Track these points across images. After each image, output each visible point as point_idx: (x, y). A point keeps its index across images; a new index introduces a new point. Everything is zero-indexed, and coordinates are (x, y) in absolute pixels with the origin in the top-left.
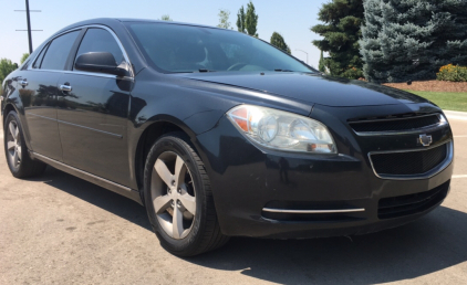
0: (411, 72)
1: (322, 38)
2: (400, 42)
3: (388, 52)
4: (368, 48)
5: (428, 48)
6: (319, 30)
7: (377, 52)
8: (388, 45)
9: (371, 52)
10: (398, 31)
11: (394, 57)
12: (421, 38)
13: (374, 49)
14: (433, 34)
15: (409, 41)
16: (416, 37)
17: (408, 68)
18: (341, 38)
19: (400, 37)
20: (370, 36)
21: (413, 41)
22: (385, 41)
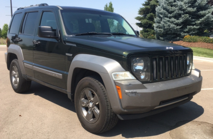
0: (174, 38)
1: (140, 22)
2: (169, 26)
3: (165, 29)
4: (157, 27)
5: (180, 28)
6: (138, 18)
7: (160, 29)
8: (164, 27)
9: (158, 29)
10: (169, 21)
11: (167, 31)
12: (177, 24)
13: (159, 28)
14: (182, 23)
15: (172, 25)
16: (175, 24)
17: (172, 36)
18: (147, 23)
19: (169, 23)
20: (158, 22)
21: (174, 25)
22: (163, 25)
